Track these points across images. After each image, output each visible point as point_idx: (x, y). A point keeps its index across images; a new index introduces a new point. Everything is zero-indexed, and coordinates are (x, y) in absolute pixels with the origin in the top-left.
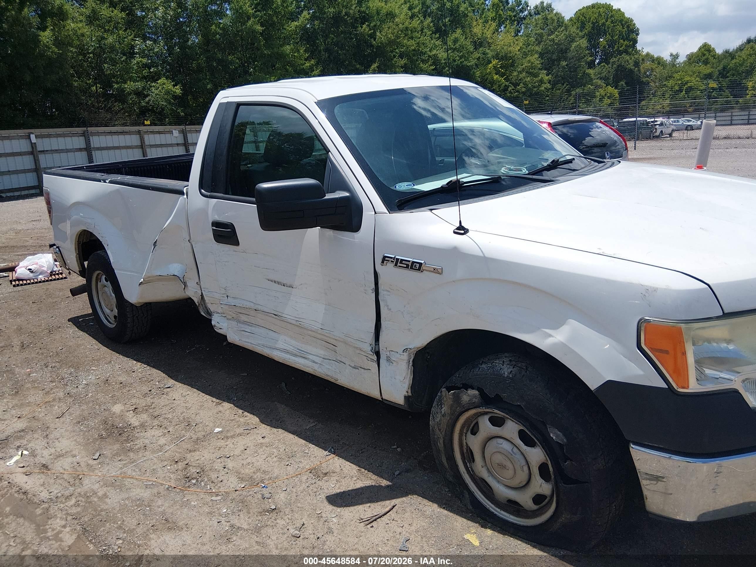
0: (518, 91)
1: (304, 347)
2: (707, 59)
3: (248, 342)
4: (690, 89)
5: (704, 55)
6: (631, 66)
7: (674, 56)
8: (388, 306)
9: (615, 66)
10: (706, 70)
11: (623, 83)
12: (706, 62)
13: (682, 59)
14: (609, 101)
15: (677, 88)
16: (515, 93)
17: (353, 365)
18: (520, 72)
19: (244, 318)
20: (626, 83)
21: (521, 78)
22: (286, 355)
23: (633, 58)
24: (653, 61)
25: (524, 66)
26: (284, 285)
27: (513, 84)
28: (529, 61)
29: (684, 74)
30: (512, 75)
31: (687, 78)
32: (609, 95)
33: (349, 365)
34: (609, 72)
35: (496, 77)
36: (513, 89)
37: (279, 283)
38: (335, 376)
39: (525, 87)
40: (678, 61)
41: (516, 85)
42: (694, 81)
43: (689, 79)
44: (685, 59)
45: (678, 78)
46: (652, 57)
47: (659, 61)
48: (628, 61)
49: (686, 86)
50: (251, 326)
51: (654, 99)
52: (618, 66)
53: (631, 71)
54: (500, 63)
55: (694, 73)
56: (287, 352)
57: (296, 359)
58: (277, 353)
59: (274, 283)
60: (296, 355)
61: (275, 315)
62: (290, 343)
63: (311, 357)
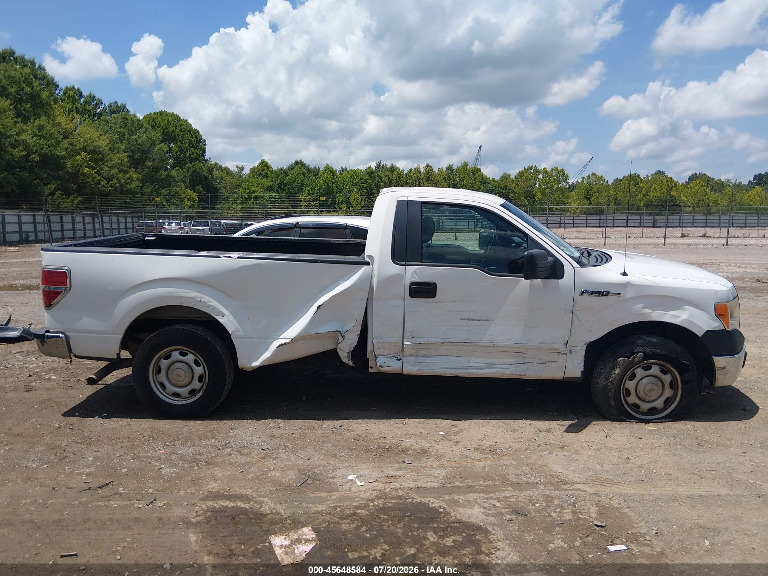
0: (111, 186)
1: (490, 361)
2: (267, 173)
3: (429, 370)
4: (256, 198)
5: (264, 170)
6: (205, 173)
7: (239, 168)
8: (579, 319)
9: (190, 171)
10: (268, 183)
11: (199, 187)
12: (266, 176)
13: (246, 171)
14: (190, 203)
15: (246, 196)
16: (108, 188)
17: (541, 362)
18: (111, 168)
19: (422, 352)
20: (202, 188)
21: (113, 174)
22: (472, 370)
23: (206, 166)
24: (222, 170)
25: (113, 162)
26: (479, 321)
27: (105, 178)
28: (119, 158)
29: (250, 184)
30: (103, 170)
31: (254, 189)
32: (189, 197)
33: (537, 363)
34: (185, 176)
35: (86, 170)
36: (106, 184)
37: (472, 320)
38: (524, 374)
39: (118, 183)
40: (244, 172)
41: (109, 180)
42: (260, 192)
43: (255, 189)
44: (249, 172)
45: (246, 187)
46: (220, 167)
47: (227, 171)
48: (202, 168)
49: (254, 195)
50: (431, 357)
51: (227, 205)
52: (194, 172)
53: (206, 177)
54: (89, 156)
55: (259, 184)
56: (473, 368)
57: (484, 371)
58: (464, 371)
59: (467, 321)
60: (482, 368)
61: (466, 343)
62: (475, 362)
63: (499, 366)
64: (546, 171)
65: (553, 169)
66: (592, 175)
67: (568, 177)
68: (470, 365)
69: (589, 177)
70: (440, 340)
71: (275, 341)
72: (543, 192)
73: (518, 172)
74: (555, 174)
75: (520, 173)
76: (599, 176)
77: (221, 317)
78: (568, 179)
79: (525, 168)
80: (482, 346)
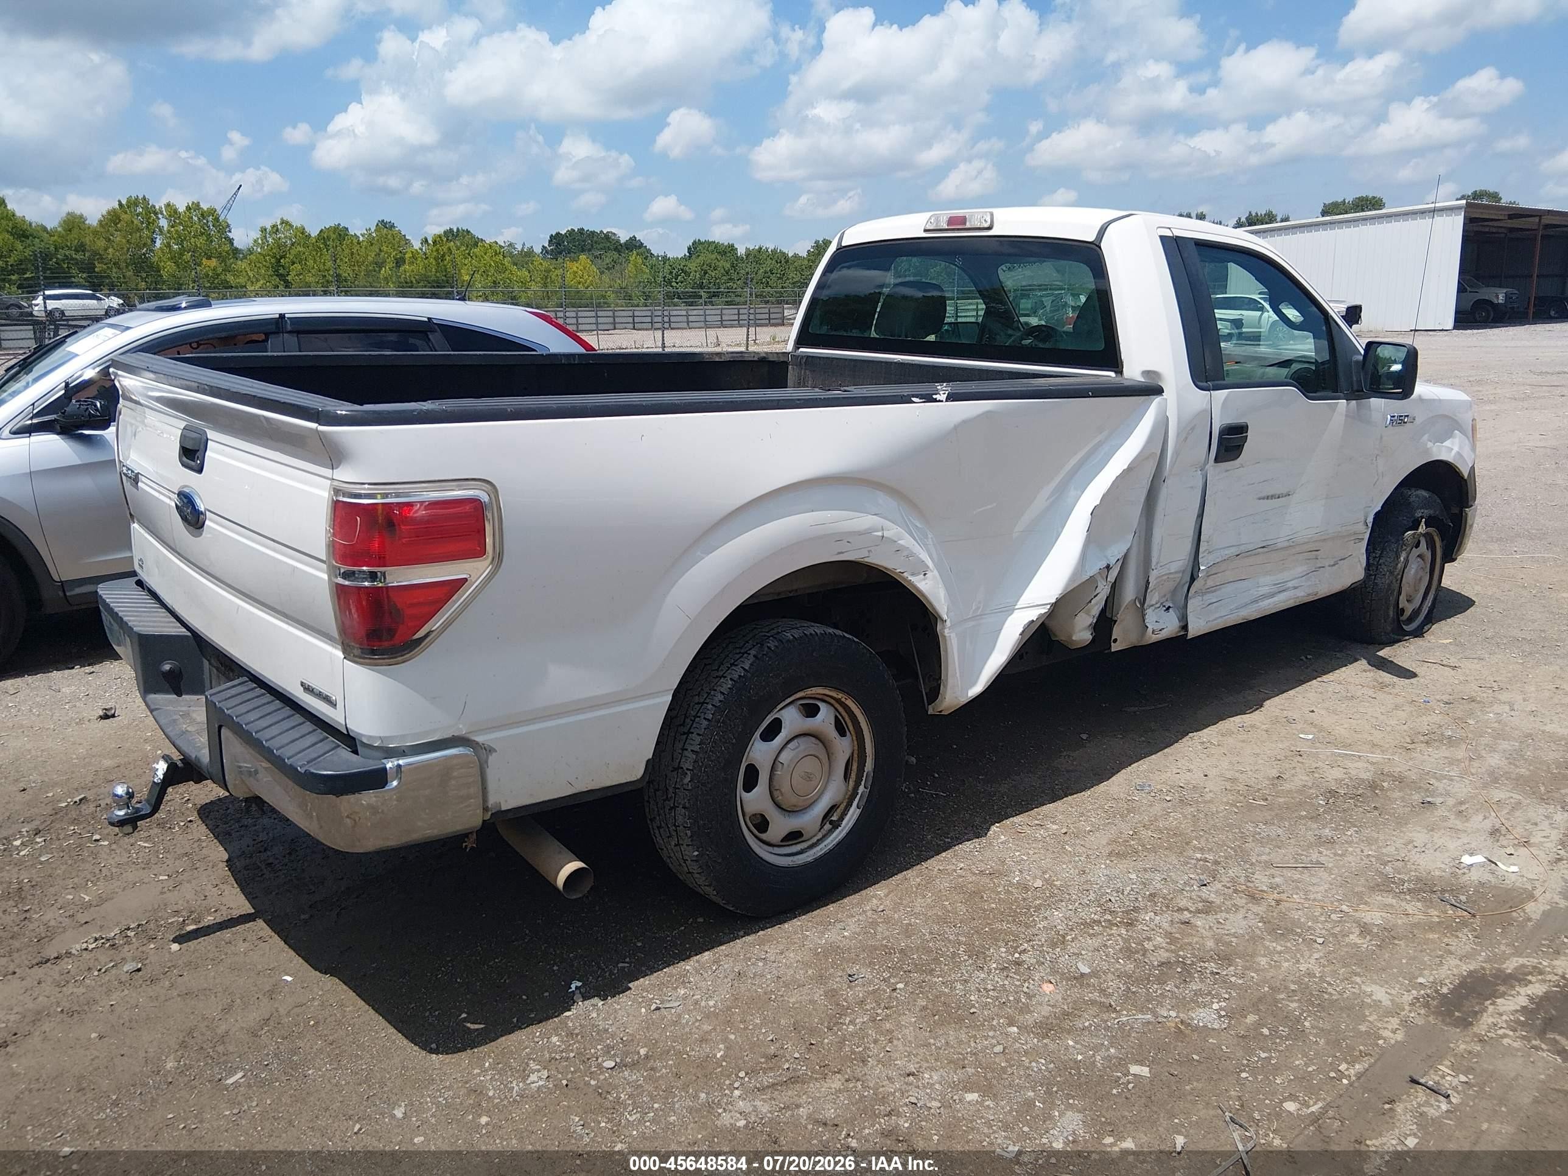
1: (1283, 577)
17: (1334, 563)
26: (1279, 497)
33: (1329, 566)
37: (1272, 497)
50: (1215, 591)
56: (1264, 597)
57: (1276, 599)
58: (1255, 607)
59: (1266, 501)
60: (1272, 595)
61: (1263, 547)
62: (1265, 583)
63: (1290, 584)
64: (176, 211)
65: (188, 208)
66: (282, 223)
67: (228, 226)
68: (1261, 593)
69: (275, 229)
70: (1234, 551)
71: (1010, 618)
72: (176, 258)
73: (105, 213)
74: (196, 219)
75: (109, 213)
76: (296, 228)
77: (922, 576)
78: (230, 232)
79: (119, 201)
80: (1281, 549)
